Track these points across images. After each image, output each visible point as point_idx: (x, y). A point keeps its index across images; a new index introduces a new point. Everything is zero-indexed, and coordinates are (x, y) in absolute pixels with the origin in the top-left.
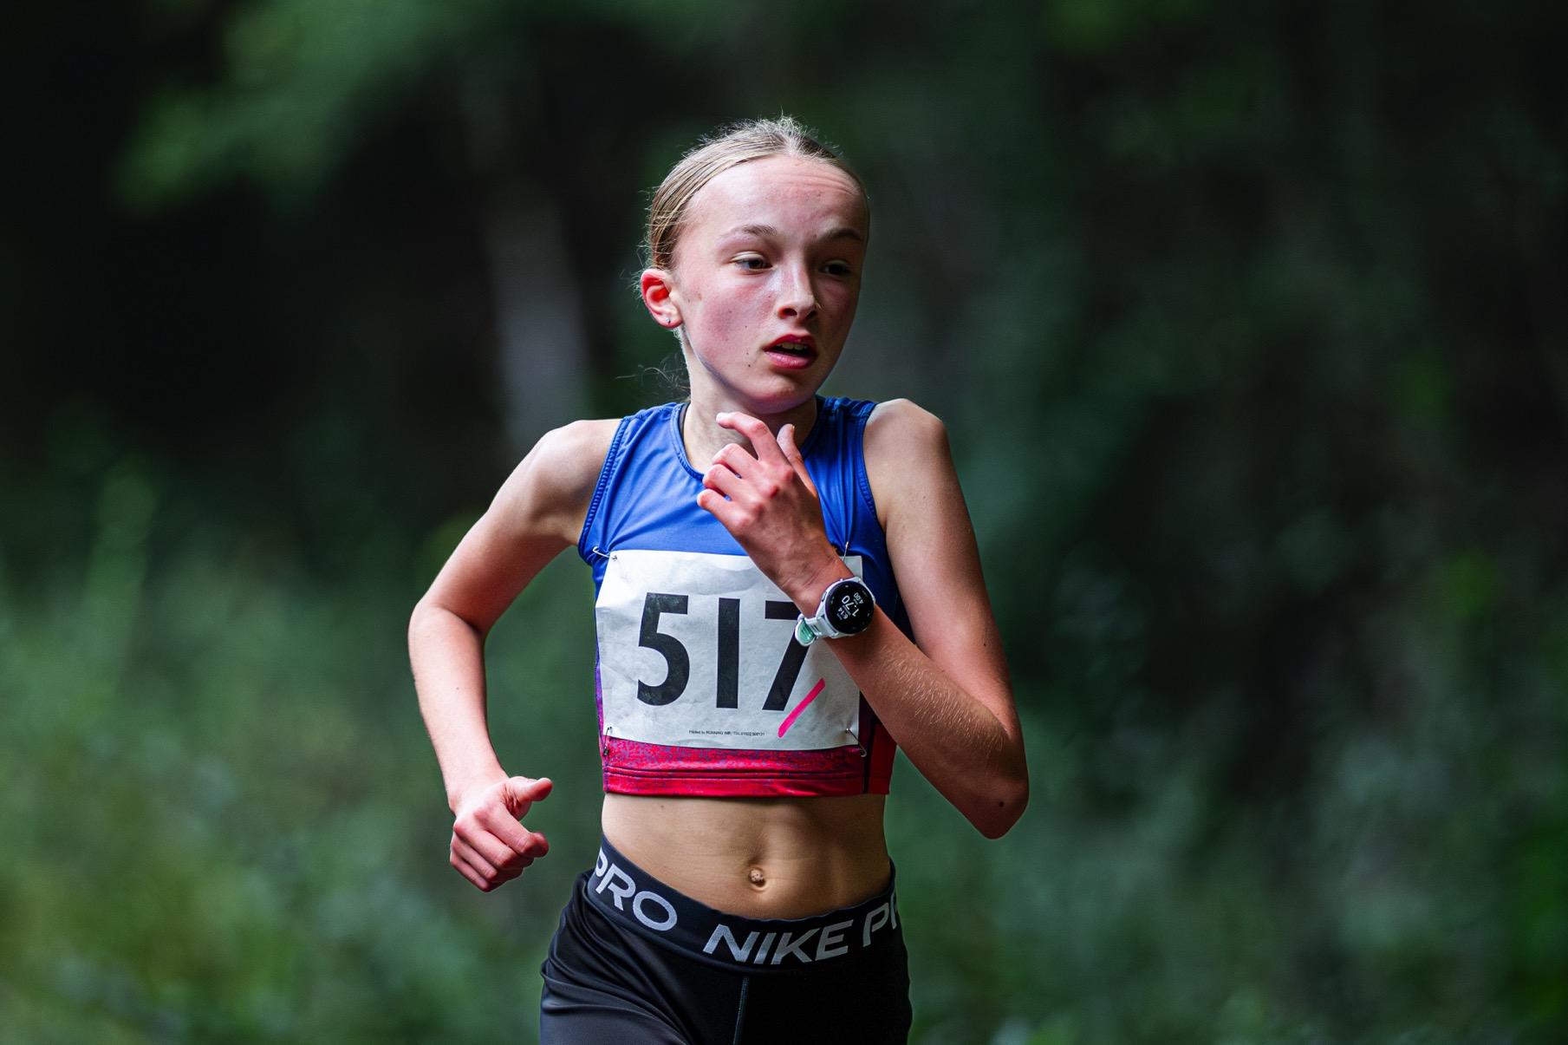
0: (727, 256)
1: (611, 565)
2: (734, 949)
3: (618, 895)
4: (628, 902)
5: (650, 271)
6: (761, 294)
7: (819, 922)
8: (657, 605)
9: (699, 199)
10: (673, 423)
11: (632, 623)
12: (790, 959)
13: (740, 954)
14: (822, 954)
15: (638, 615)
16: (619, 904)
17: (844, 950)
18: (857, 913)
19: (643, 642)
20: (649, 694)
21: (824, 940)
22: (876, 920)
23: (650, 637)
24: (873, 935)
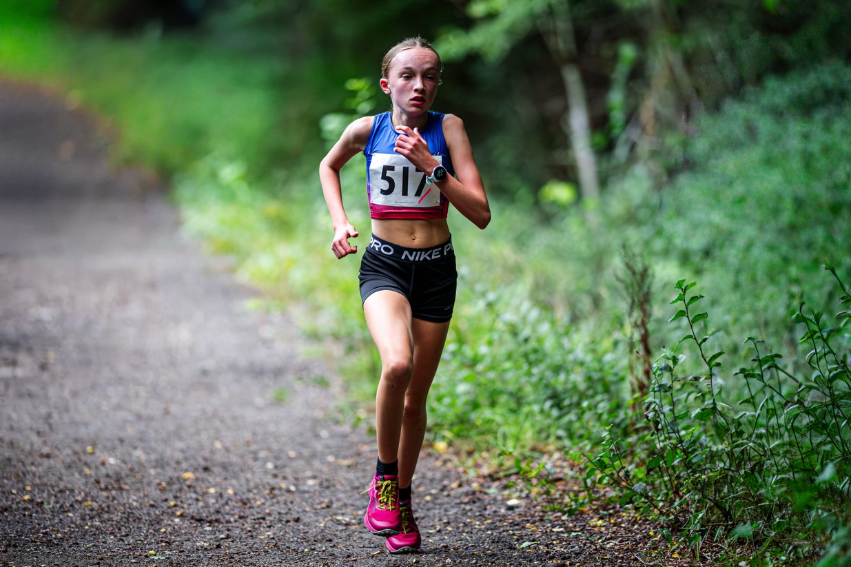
0: (401, 75)
1: (373, 157)
2: (410, 257)
3: (377, 247)
4: (380, 249)
5: (382, 79)
6: (410, 85)
7: (432, 248)
8: (386, 168)
9: (394, 59)
10: (389, 118)
11: (379, 173)
12: (425, 259)
13: (411, 258)
14: (433, 257)
15: (381, 171)
16: (377, 249)
17: (439, 256)
18: (442, 246)
19: (382, 178)
20: (383, 192)
21: (434, 254)
22: (447, 248)
23: (384, 177)
24: (447, 252)
